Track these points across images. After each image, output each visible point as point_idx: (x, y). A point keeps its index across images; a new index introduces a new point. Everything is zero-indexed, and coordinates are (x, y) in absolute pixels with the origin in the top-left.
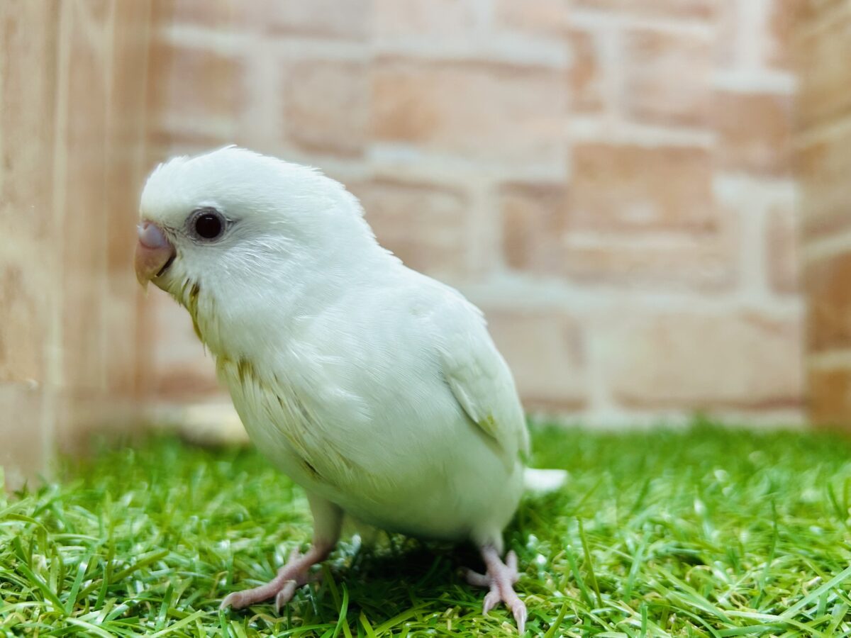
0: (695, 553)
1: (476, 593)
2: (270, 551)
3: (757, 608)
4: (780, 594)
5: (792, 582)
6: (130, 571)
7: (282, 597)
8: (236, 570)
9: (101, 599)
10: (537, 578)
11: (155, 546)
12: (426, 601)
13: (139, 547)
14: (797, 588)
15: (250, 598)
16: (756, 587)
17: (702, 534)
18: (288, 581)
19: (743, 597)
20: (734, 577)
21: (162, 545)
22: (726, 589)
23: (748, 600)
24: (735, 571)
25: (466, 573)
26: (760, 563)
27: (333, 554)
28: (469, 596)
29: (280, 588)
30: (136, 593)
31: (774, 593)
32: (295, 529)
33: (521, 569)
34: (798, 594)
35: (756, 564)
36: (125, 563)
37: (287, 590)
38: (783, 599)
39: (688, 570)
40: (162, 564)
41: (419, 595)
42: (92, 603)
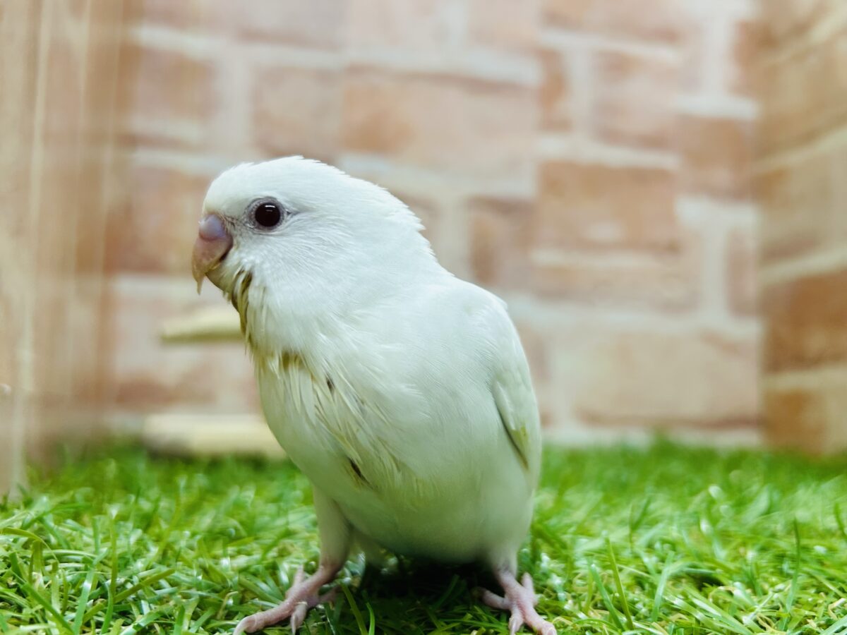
0: (711, 574)
1: (496, 615)
2: (273, 569)
3: (785, 630)
4: (806, 616)
5: (815, 604)
6: (134, 590)
7: (297, 619)
8: (242, 589)
9: (108, 621)
10: (557, 599)
11: (154, 563)
12: (447, 623)
13: (140, 564)
14: (821, 610)
15: (263, 622)
16: (781, 609)
17: (713, 555)
18: (299, 603)
19: (768, 619)
20: (755, 599)
21: (160, 563)
22: (752, 611)
23: (775, 622)
24: (755, 593)
25: (483, 593)
26: (777, 584)
27: (340, 573)
28: (490, 617)
29: (292, 610)
30: (142, 614)
31: (800, 615)
32: (292, 545)
33: (539, 590)
34: (823, 616)
35: (773, 585)
36: (126, 582)
37: (300, 611)
38: (808, 621)
39: (711, 591)
40: (163, 582)
41: (439, 618)
42: (99, 625)
